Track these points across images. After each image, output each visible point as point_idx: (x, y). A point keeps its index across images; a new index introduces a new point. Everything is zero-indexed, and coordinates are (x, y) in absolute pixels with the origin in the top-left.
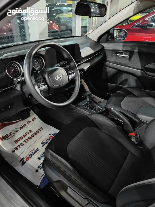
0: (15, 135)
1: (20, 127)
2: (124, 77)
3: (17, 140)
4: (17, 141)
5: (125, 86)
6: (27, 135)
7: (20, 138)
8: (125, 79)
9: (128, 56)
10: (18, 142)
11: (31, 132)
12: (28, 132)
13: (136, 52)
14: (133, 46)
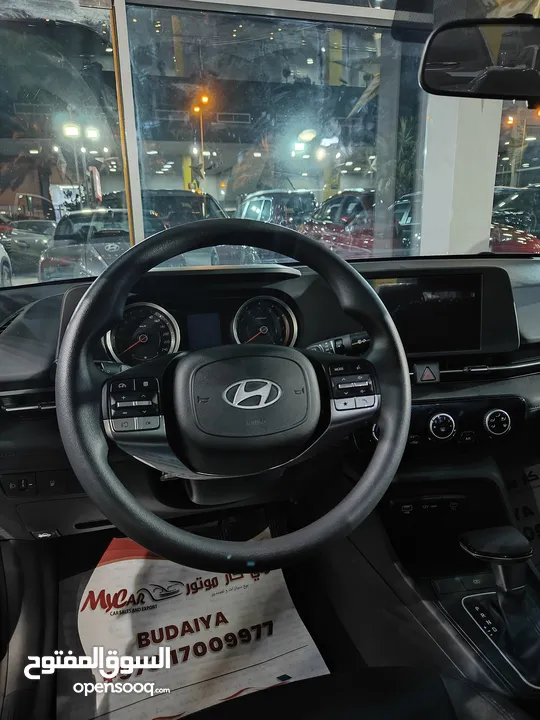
0: (153, 607)
1: (190, 581)
3: (153, 632)
4: (150, 638)
6: (198, 630)
7: (168, 628)
10: (148, 643)
11: (221, 626)
12: (209, 617)
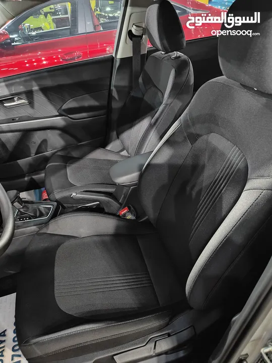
2: (38, 138)
5: (48, 151)
8: (41, 140)
9: (27, 102)
13: (36, 91)
14: (26, 81)
